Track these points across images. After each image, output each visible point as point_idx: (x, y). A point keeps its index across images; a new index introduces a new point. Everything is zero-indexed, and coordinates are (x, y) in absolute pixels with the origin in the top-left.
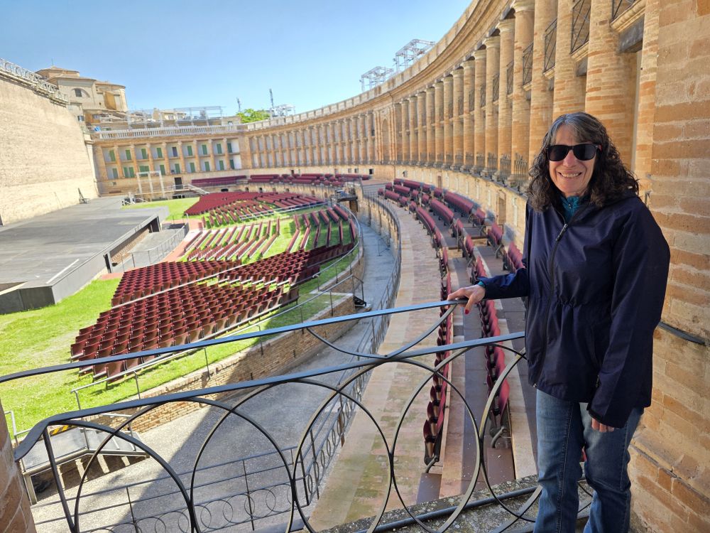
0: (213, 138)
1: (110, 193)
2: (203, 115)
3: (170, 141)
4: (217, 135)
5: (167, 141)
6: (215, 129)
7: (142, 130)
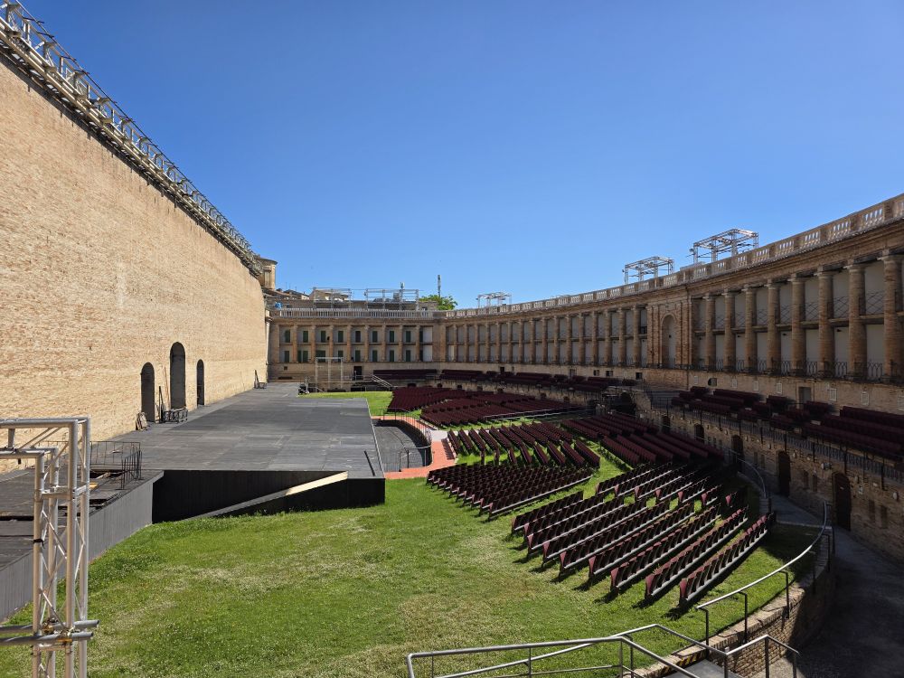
0: (405, 324)
1: (280, 378)
2: (396, 297)
3: (356, 324)
4: (410, 321)
5: (354, 324)
6: (408, 315)
7: (327, 310)
